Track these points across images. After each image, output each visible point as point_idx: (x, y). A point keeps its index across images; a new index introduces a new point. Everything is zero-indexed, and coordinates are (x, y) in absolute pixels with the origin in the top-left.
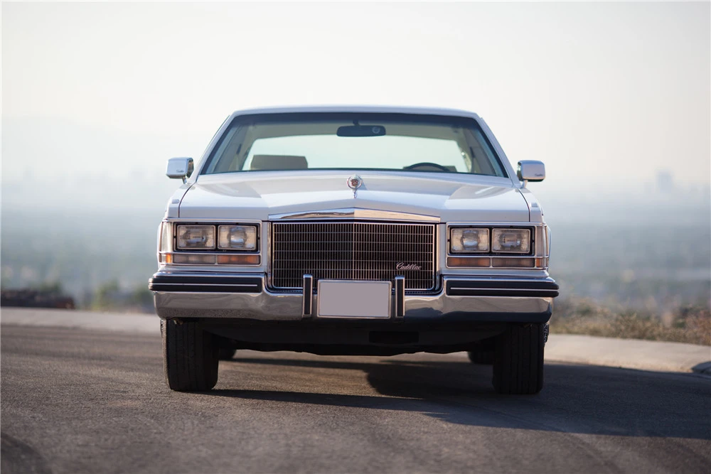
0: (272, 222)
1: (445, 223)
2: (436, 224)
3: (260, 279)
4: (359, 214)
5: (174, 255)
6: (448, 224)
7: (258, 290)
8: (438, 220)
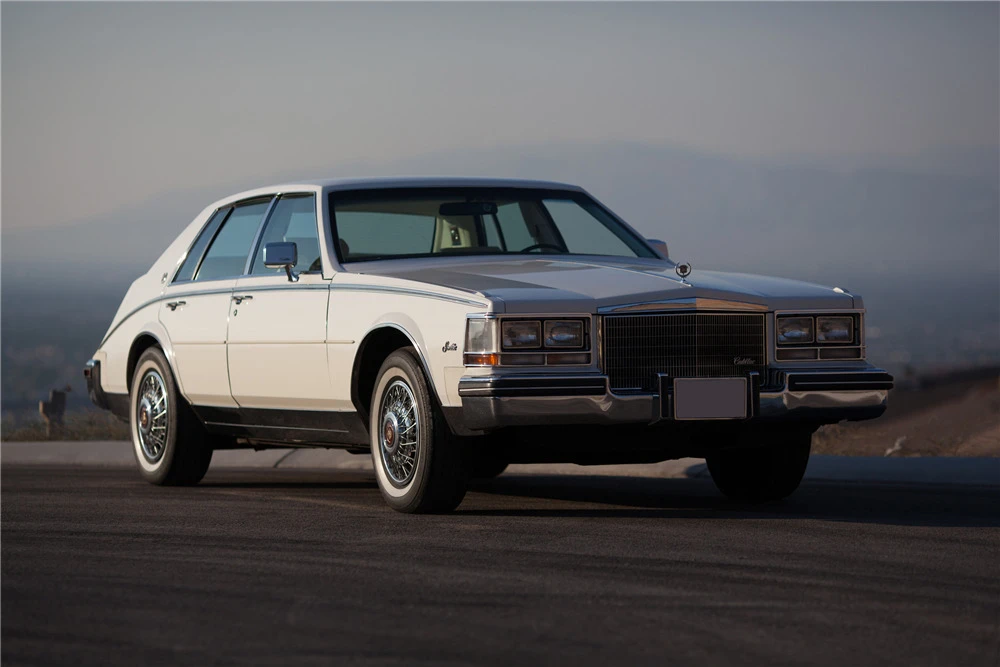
0: (603, 315)
1: (773, 312)
2: (765, 313)
3: (604, 380)
4: (701, 304)
5: (502, 355)
6: (777, 313)
7: (602, 392)
8: (764, 308)
